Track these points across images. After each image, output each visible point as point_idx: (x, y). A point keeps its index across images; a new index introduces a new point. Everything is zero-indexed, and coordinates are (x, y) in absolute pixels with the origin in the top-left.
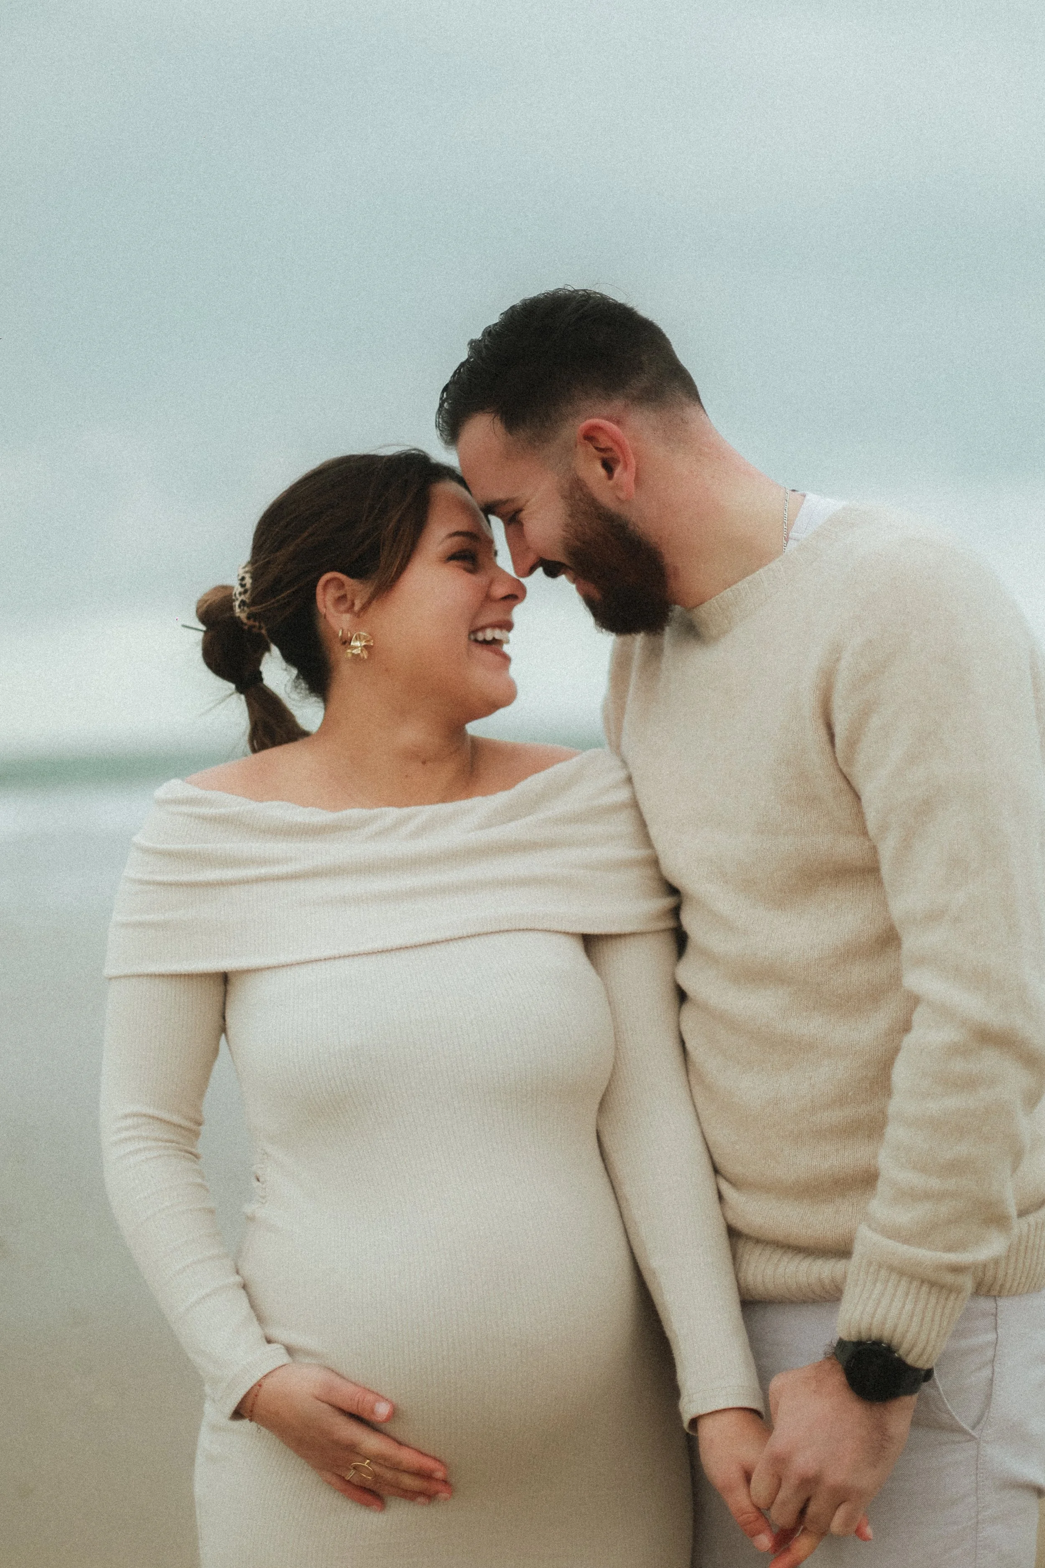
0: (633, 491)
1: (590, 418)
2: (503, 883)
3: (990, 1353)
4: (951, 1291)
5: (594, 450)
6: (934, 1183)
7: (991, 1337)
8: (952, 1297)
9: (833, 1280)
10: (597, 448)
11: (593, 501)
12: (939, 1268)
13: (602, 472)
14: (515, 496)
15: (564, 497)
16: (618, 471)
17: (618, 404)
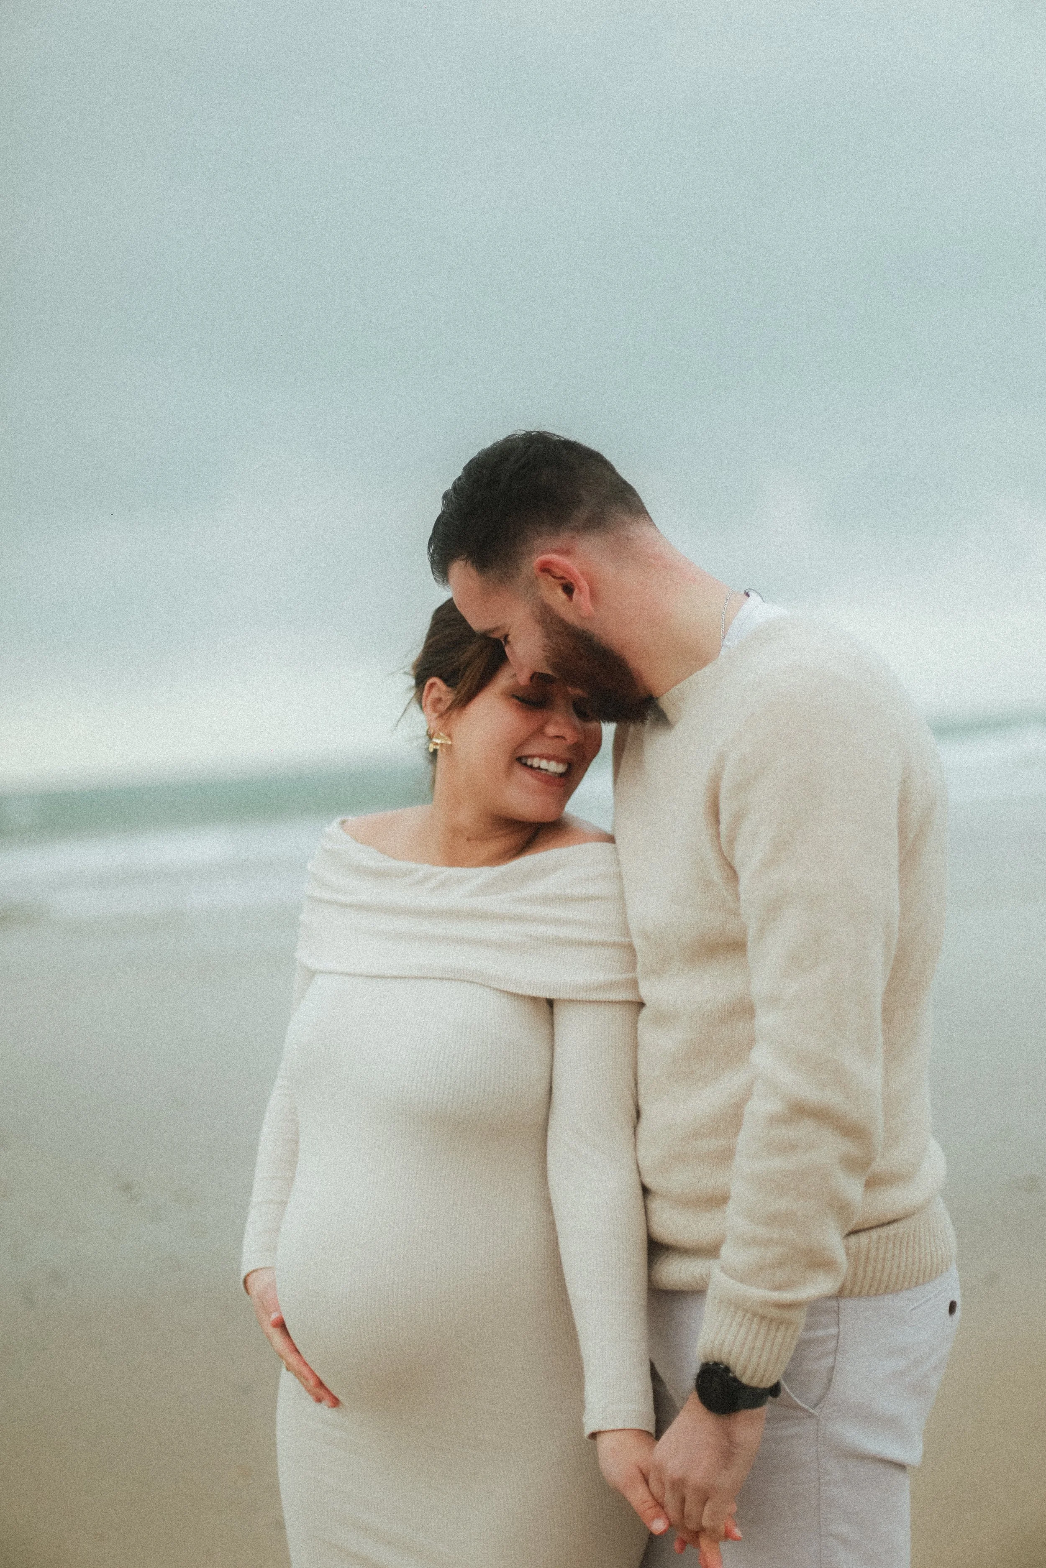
0: (591, 608)
1: (543, 553)
2: (460, 941)
3: (831, 1344)
4: (781, 1323)
5: (553, 579)
6: (762, 1231)
7: (833, 1331)
8: (782, 1328)
9: (701, 1276)
10: (554, 577)
11: (562, 622)
12: (765, 1304)
13: (562, 595)
14: (499, 624)
15: (538, 622)
16: (575, 595)
17: (564, 539)
